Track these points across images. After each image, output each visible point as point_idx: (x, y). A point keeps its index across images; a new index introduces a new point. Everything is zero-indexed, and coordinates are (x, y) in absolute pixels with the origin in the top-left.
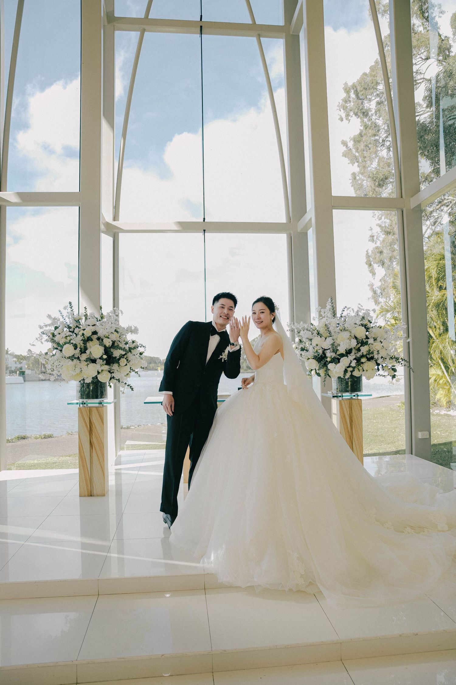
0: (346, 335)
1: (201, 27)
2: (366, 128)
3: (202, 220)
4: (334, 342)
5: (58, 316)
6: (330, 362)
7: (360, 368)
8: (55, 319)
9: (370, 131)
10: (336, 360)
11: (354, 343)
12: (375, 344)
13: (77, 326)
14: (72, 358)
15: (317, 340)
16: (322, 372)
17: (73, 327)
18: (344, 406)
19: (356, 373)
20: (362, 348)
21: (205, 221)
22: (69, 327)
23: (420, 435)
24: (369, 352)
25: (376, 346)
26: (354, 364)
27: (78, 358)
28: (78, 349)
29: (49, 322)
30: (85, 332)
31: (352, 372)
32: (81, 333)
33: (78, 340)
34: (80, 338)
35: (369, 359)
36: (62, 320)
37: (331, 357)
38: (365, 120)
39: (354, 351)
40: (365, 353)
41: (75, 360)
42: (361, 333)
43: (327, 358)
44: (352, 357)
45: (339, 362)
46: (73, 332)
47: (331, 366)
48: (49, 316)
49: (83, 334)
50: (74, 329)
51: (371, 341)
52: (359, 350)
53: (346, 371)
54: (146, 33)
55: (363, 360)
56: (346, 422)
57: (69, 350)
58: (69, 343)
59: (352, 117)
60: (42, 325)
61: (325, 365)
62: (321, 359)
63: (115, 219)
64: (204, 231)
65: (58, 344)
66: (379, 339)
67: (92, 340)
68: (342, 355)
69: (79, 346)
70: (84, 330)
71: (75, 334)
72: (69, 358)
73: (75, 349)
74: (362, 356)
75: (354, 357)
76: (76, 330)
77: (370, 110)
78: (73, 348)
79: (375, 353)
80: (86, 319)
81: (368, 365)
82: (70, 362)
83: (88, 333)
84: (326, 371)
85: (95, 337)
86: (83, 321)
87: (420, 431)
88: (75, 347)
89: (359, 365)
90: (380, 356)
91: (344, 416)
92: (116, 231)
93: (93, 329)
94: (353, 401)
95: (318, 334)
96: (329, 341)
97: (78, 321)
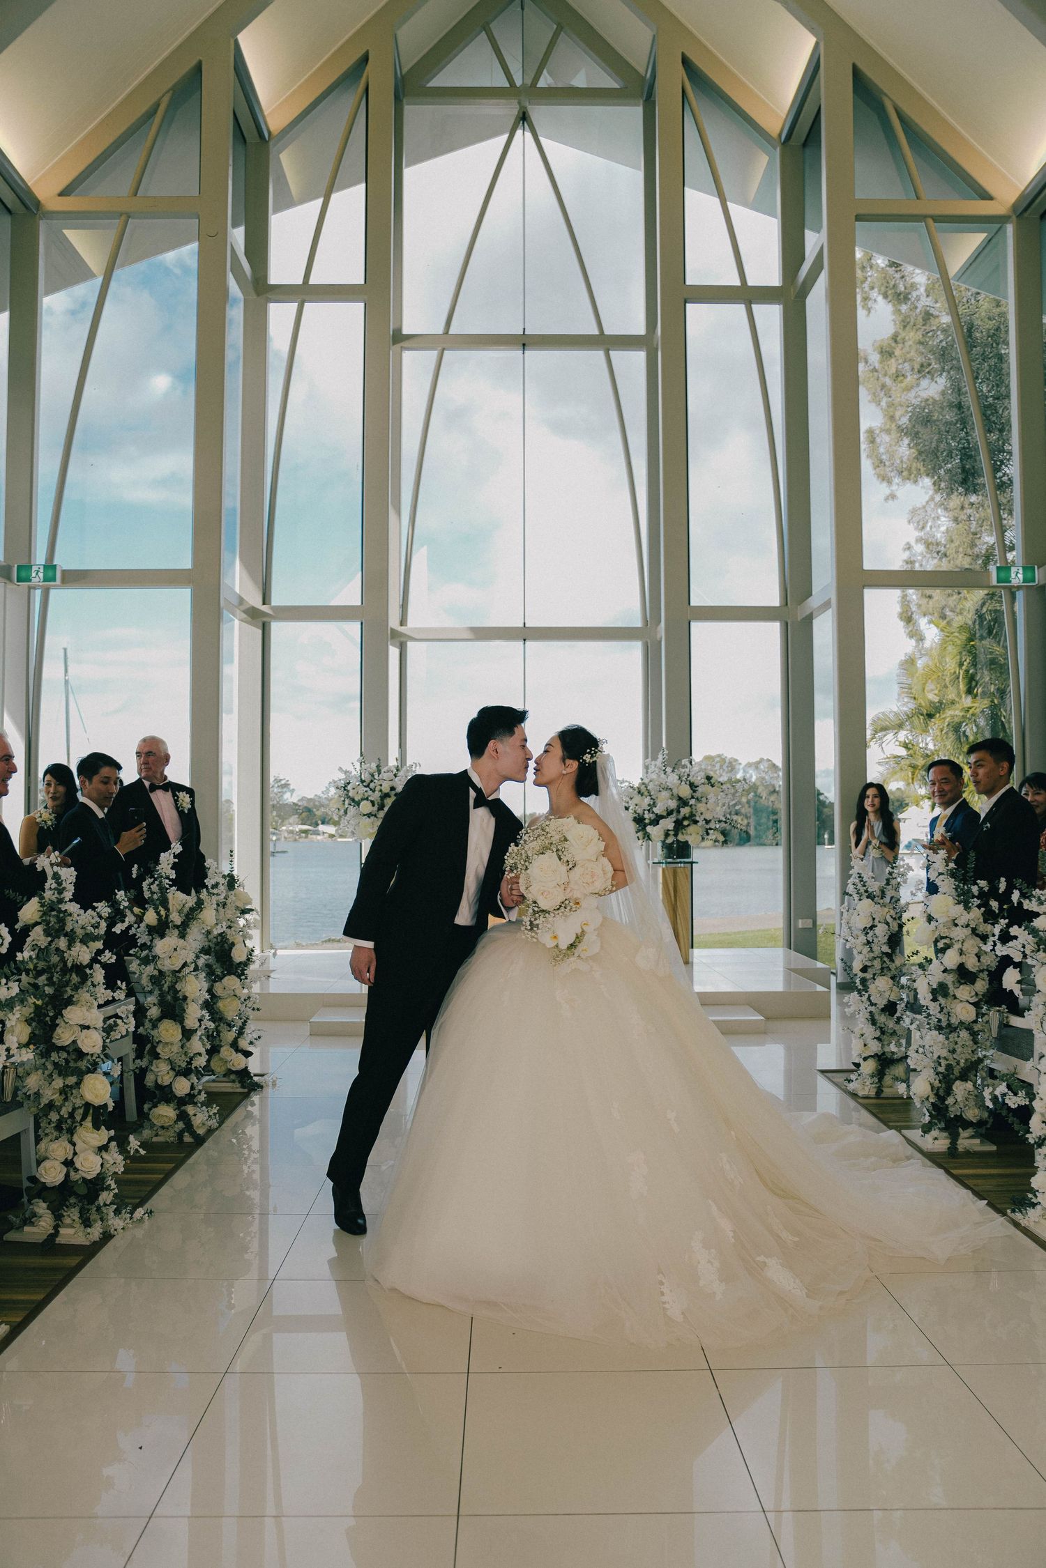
0: (665, 794)
1: (524, 345)
2: (905, 327)
3: (522, 625)
4: (654, 803)
5: (351, 768)
6: (650, 824)
7: (684, 832)
8: (346, 772)
9: (912, 334)
10: (655, 822)
11: (673, 804)
12: (699, 805)
13: (372, 781)
14: (369, 815)
15: (637, 799)
16: (640, 834)
17: (368, 781)
18: (666, 872)
19: (681, 838)
20: (682, 810)
21: (527, 626)
22: (363, 781)
23: (801, 924)
24: (692, 815)
25: (701, 807)
26: (671, 826)
27: (375, 816)
28: (376, 805)
29: (343, 776)
30: (382, 788)
31: (676, 835)
32: (378, 788)
33: (376, 796)
34: (377, 794)
35: (696, 822)
36: (355, 773)
37: (650, 819)
38: (904, 308)
39: (675, 814)
40: (687, 815)
41: (372, 818)
42: (685, 791)
43: (645, 819)
44: (673, 818)
45: (658, 824)
46: (368, 786)
47: (649, 829)
48: (340, 769)
49: (381, 791)
50: (369, 785)
51: (692, 802)
52: (679, 812)
53: (667, 835)
54: (446, 352)
55: (686, 823)
56: (670, 894)
57: (366, 807)
58: (367, 799)
59: (875, 301)
60: (336, 779)
61: (645, 825)
62: (639, 820)
63: (401, 625)
64: (525, 640)
65: (353, 800)
66: (704, 800)
67: (390, 797)
68: (662, 817)
69: (376, 803)
70: (381, 785)
71: (371, 789)
72: (364, 815)
73: (373, 805)
74: (685, 818)
75: (674, 819)
76: (372, 785)
77: (914, 286)
78: (371, 804)
79: (698, 814)
80: (379, 774)
81: (692, 828)
82: (367, 820)
83: (386, 789)
84: (645, 834)
85: (393, 793)
86: (376, 777)
87: (802, 919)
88: (373, 803)
89: (682, 828)
90: (702, 818)
91: (667, 885)
92: (402, 639)
93: (391, 784)
94: (679, 870)
95: (639, 792)
96: (647, 800)
97: (373, 776)
